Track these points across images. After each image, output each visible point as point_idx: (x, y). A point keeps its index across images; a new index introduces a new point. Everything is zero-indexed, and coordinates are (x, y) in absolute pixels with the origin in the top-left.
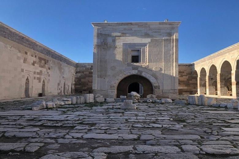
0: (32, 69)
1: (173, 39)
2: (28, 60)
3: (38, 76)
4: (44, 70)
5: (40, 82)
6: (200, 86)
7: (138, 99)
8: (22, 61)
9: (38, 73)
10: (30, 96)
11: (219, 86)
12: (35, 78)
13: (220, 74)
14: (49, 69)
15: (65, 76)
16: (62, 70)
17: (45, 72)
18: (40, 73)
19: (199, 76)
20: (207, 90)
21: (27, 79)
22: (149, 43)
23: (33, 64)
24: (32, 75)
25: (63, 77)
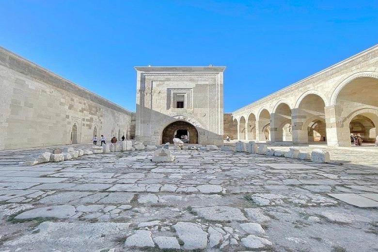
0: (80, 115)
1: (218, 85)
2: (74, 107)
3: (88, 123)
4: (95, 117)
5: (90, 128)
6: (240, 132)
7: (182, 146)
8: (67, 107)
9: (87, 120)
10: (78, 142)
11: (257, 132)
12: (84, 125)
13: (259, 121)
14: (101, 116)
15: (120, 124)
16: (117, 118)
17: (96, 119)
18: (91, 120)
19: (239, 124)
20: (247, 135)
21: (75, 126)
22: (194, 88)
23: (82, 111)
24: (80, 121)
25: (118, 125)
